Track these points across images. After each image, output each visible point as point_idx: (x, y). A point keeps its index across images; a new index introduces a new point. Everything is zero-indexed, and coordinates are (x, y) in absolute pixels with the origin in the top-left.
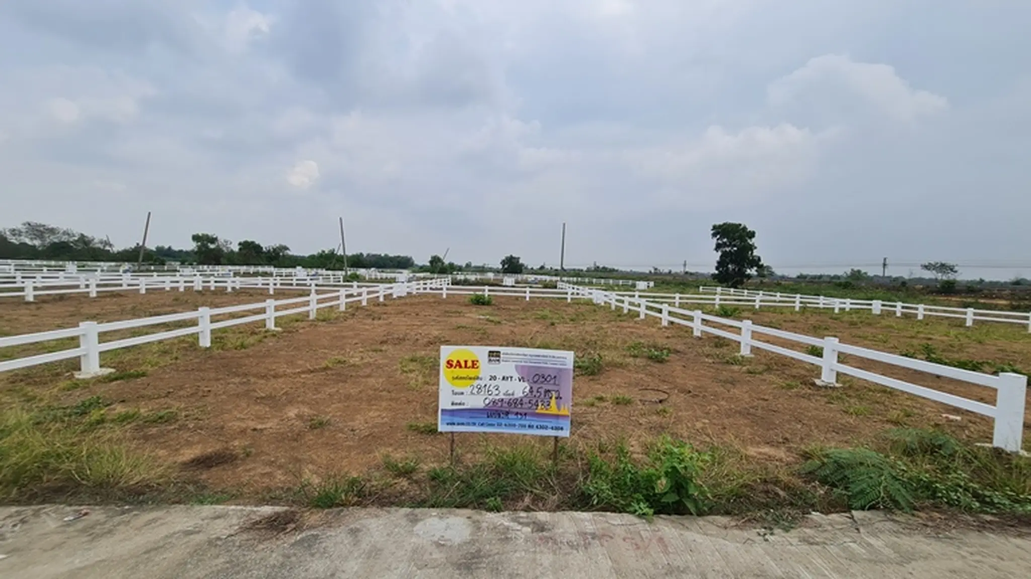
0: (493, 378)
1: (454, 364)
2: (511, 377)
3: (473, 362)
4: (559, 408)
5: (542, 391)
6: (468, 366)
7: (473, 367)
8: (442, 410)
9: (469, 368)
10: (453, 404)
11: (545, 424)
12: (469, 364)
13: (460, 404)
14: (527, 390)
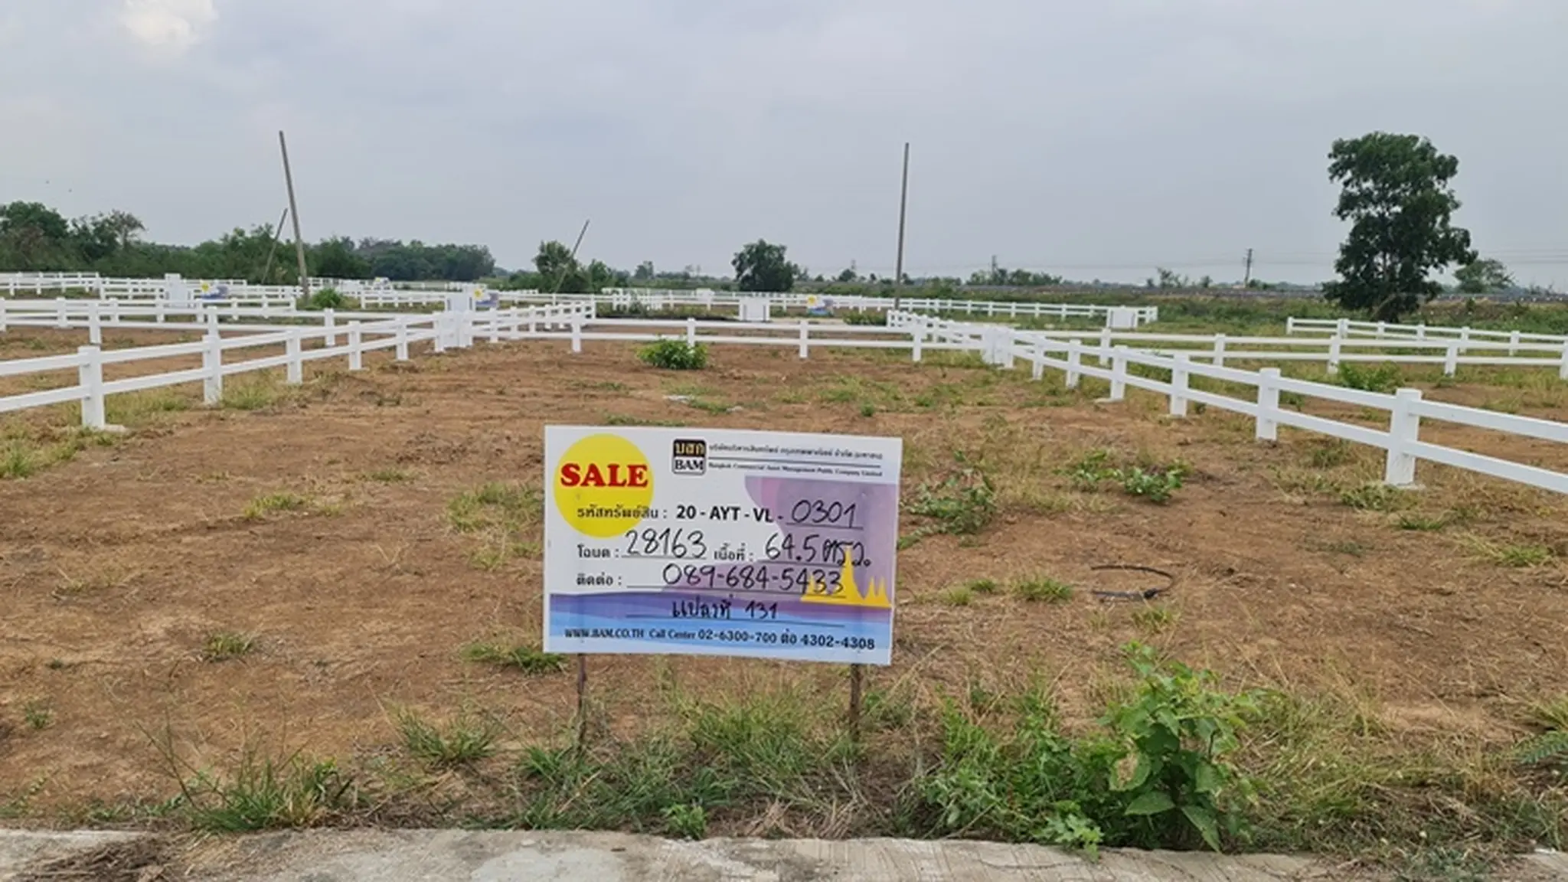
0: (687, 512)
1: (583, 474)
2: (736, 510)
3: (632, 468)
4: (862, 589)
5: (818, 544)
6: (620, 480)
7: (633, 483)
8: (552, 596)
9: (623, 484)
10: (581, 581)
11: (826, 632)
12: (623, 475)
13: (600, 581)
14: (778, 543)
